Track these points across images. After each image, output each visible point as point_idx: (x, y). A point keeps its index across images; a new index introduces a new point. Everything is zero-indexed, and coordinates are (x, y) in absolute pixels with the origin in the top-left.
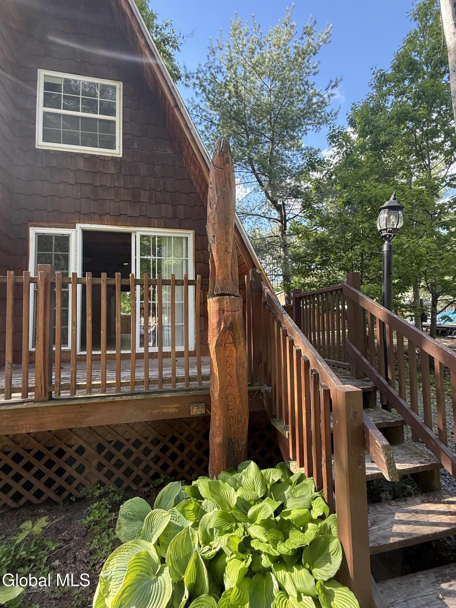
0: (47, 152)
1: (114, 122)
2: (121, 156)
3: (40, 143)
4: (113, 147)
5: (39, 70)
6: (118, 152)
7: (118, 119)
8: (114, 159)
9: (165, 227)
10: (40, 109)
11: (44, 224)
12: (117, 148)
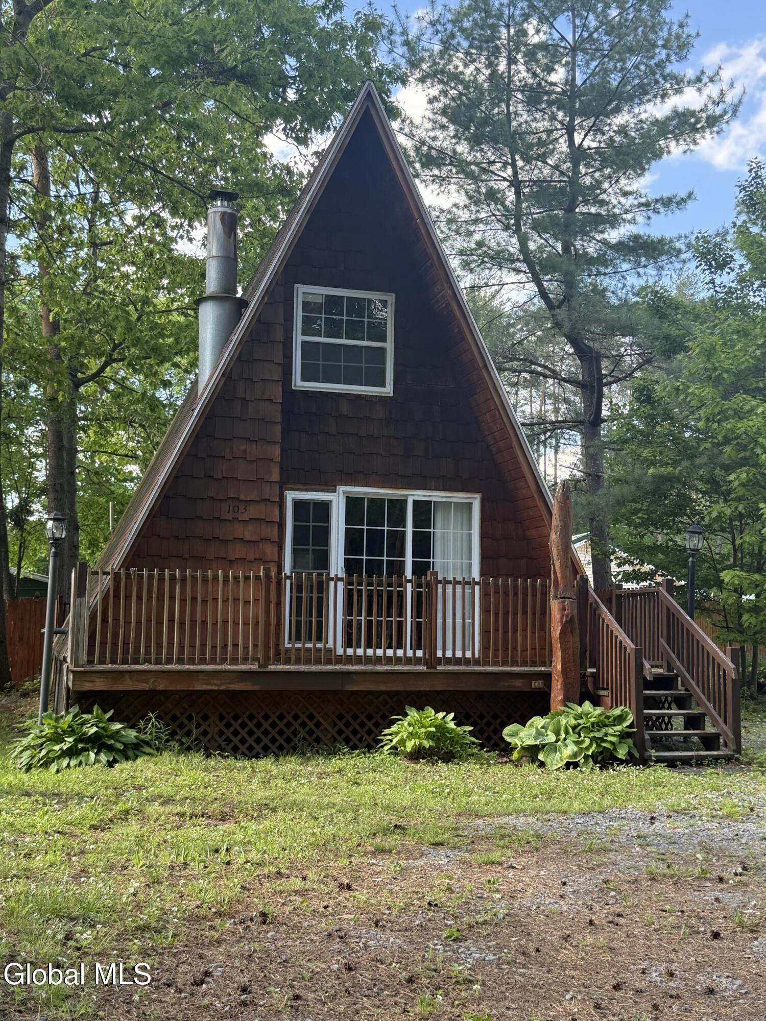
0: (305, 394)
1: (383, 350)
2: (391, 395)
3: (299, 383)
4: (383, 385)
5: (296, 286)
6: (388, 390)
7: (389, 345)
8: (382, 399)
9: (444, 489)
10: (299, 338)
11: (300, 487)
12: (388, 385)
